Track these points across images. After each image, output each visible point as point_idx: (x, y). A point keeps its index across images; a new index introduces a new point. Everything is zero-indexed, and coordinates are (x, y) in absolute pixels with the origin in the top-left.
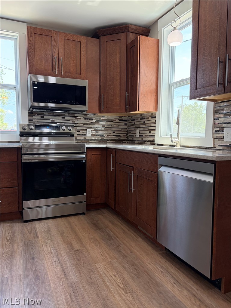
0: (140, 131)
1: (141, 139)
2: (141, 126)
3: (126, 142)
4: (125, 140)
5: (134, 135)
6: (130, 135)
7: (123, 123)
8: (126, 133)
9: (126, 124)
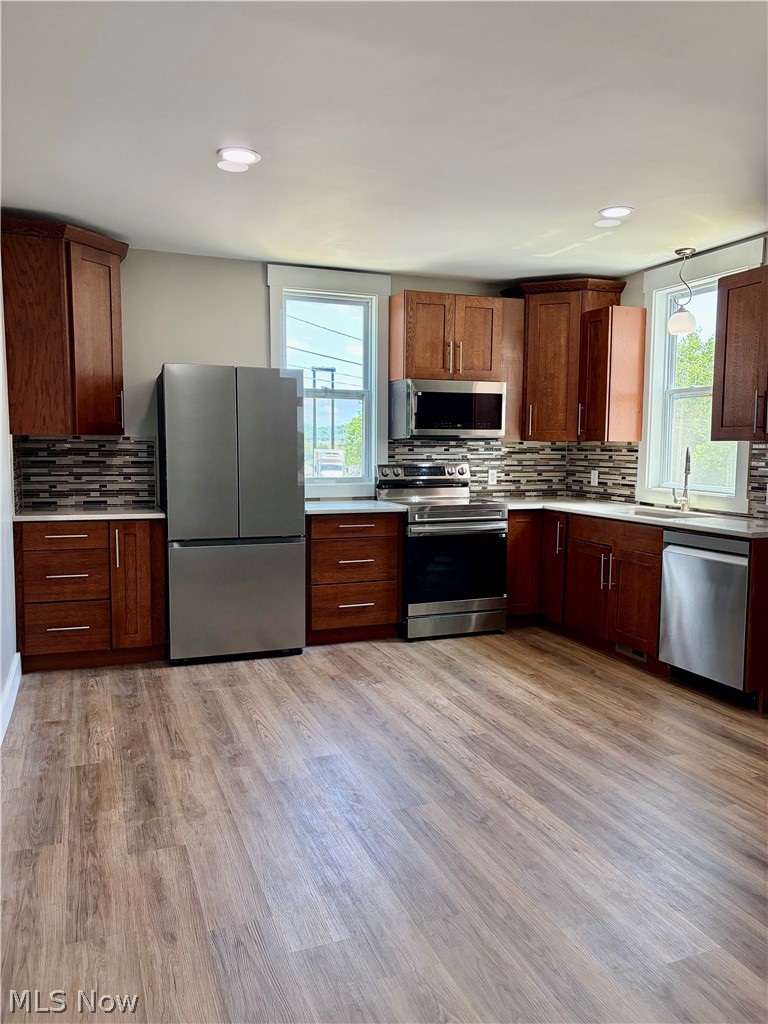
0: (600, 473)
1: (602, 490)
2: (601, 464)
3: (565, 493)
4: (561, 490)
5: (585, 481)
6: (574, 481)
7: (557, 455)
8: (564, 474)
9: (563, 457)
